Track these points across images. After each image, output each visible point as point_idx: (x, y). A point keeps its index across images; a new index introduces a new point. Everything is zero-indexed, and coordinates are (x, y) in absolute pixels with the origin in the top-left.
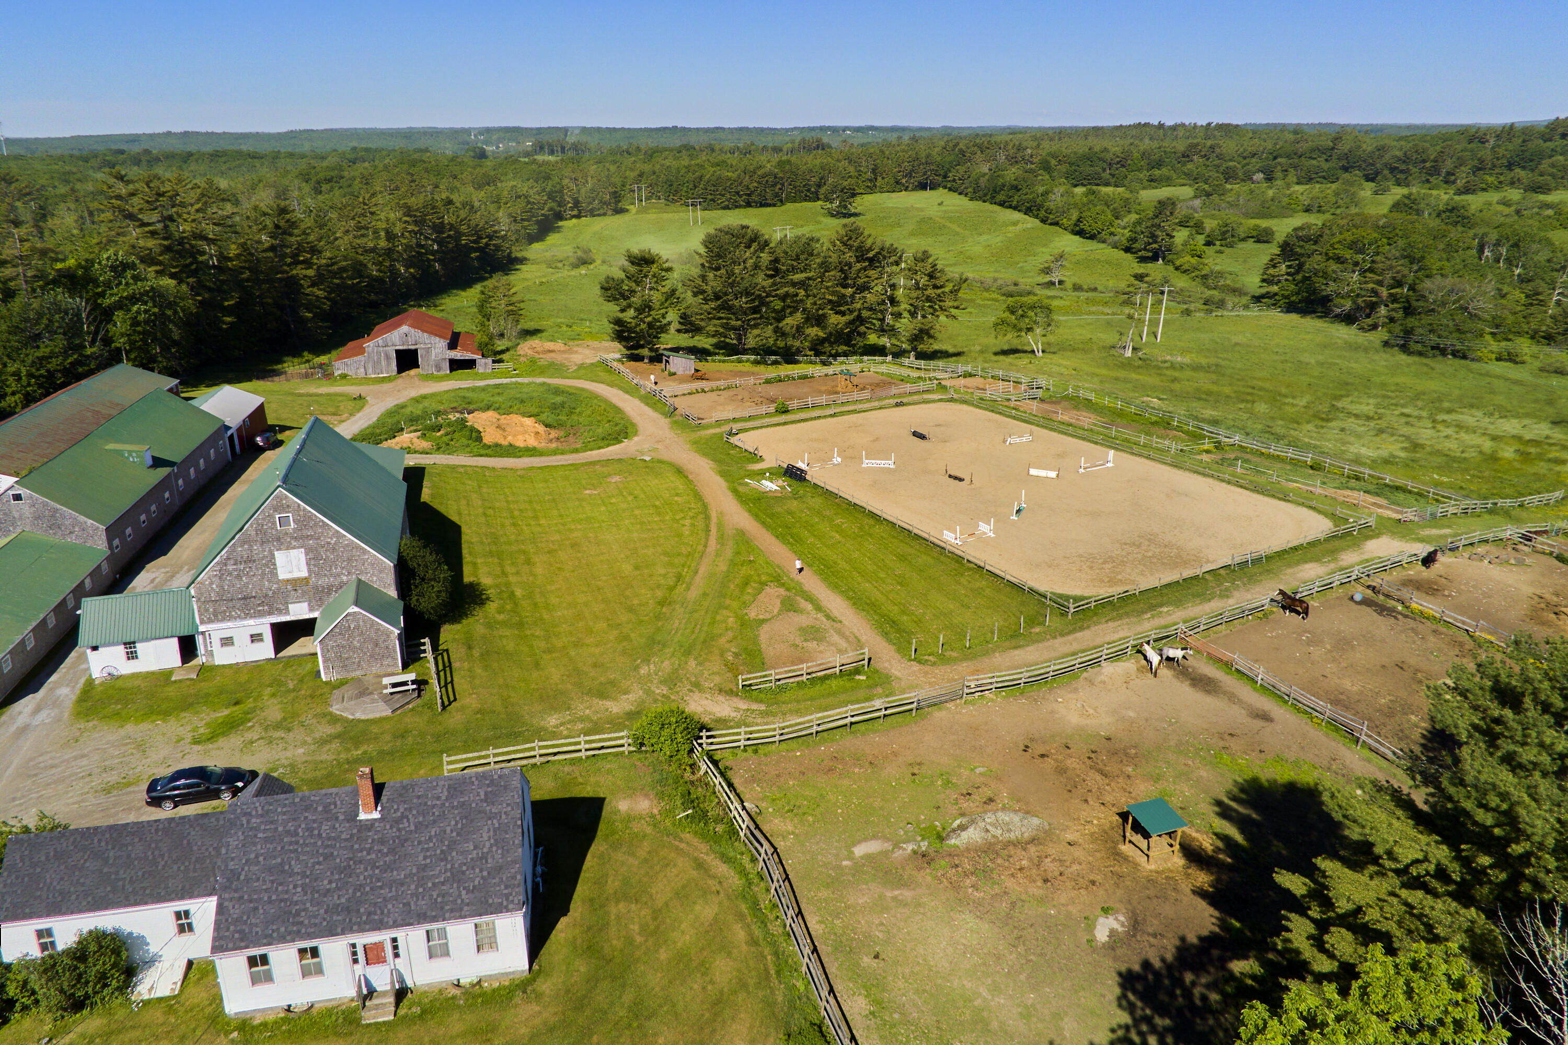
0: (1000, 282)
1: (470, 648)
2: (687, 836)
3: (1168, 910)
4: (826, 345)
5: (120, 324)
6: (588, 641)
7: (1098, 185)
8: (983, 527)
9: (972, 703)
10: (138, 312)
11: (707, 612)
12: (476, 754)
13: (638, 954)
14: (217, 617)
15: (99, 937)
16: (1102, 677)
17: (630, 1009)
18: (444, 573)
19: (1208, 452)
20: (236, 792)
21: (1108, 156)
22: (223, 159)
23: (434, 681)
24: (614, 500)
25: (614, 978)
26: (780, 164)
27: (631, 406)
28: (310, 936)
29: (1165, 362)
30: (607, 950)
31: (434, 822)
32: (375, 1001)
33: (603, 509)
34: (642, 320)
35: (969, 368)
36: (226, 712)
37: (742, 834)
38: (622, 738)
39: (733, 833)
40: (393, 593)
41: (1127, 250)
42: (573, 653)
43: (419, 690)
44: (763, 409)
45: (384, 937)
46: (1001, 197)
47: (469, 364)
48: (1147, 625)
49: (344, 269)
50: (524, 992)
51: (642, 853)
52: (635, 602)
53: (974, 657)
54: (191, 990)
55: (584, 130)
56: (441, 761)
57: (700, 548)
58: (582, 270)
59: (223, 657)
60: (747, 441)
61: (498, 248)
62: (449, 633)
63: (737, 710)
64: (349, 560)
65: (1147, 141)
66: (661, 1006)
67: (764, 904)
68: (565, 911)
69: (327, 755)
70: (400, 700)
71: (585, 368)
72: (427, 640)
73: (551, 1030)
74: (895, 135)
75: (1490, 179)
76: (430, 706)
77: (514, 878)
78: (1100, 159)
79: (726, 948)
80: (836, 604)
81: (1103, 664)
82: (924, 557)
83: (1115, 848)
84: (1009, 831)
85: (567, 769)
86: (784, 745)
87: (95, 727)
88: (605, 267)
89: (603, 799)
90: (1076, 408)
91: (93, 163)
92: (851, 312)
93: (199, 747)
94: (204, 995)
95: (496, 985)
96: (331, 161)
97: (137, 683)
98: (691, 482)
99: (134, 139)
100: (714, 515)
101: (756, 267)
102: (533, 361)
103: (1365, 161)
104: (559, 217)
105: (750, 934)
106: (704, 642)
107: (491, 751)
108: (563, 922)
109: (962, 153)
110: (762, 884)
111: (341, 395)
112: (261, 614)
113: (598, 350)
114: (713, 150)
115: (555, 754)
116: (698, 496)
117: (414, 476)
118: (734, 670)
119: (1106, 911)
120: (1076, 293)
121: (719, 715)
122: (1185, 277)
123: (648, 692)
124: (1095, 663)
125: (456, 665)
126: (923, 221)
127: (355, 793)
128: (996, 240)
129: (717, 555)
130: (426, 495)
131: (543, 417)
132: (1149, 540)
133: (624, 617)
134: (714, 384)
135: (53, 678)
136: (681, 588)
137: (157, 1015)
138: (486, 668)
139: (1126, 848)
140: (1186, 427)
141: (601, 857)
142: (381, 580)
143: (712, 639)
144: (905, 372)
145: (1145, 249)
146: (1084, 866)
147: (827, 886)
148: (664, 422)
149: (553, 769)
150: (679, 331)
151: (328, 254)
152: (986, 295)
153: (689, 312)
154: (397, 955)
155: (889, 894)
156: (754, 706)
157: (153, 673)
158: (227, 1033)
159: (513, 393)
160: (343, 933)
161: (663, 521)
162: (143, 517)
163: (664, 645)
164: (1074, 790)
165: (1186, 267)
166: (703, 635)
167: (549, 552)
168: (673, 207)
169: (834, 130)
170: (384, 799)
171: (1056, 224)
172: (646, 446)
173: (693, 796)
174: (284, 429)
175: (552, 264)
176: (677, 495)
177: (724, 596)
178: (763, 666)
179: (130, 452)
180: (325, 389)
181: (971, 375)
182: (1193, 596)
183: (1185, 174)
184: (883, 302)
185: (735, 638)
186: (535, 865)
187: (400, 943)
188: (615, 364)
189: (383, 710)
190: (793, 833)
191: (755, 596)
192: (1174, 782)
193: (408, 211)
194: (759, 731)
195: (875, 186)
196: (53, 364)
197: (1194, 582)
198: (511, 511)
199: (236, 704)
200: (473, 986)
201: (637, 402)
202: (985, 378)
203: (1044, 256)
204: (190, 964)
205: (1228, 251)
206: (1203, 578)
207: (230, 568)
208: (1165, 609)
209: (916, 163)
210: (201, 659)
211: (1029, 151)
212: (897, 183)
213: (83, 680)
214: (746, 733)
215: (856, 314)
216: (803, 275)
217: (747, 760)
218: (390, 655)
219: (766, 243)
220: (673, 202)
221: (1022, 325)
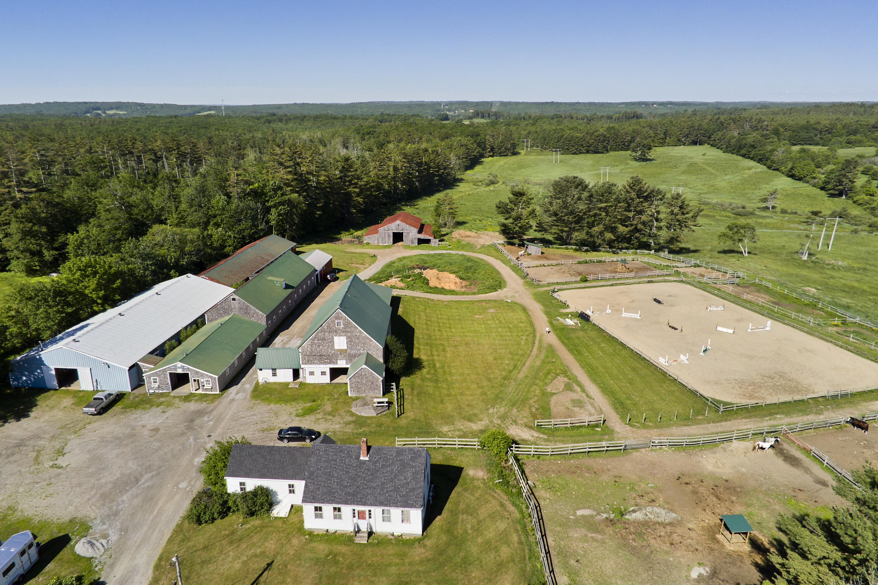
0: (734, 205)
1: (413, 389)
2: (498, 491)
3: (734, 570)
4: (616, 242)
5: (273, 216)
6: (468, 393)
7: (810, 144)
8: (683, 358)
9: (655, 451)
10: (281, 210)
11: (526, 385)
12: (410, 439)
13: (468, 537)
14: (309, 362)
15: (261, 488)
16: (731, 448)
17: (462, 559)
18: (405, 354)
19: (836, 326)
20: (312, 440)
21: (820, 127)
22: (320, 119)
23: (395, 403)
24: (489, 322)
25: (457, 545)
26: (609, 129)
27: (505, 271)
28: (338, 503)
29: (829, 264)
30: (456, 533)
31: (390, 465)
32: (360, 534)
33: (483, 326)
34: (516, 225)
35: (698, 262)
36: (309, 404)
37: (524, 495)
38: (475, 442)
39: (520, 493)
40: (381, 360)
41: (822, 189)
42: (459, 398)
43: (389, 406)
44: (574, 279)
45: (366, 508)
46: (743, 151)
47: (428, 241)
48: (765, 424)
49: (372, 187)
50: (419, 543)
51: (477, 495)
52: (492, 376)
53: (661, 427)
54: (292, 516)
55: (503, 104)
56: (395, 441)
57: (528, 352)
58: (492, 188)
59: (310, 380)
60: (562, 296)
61: (448, 174)
62: (404, 381)
63: (533, 436)
64: (364, 344)
65: (851, 115)
66: (475, 561)
67: (529, 528)
68: (440, 514)
69: (349, 429)
70: (380, 410)
71: (485, 247)
72: (394, 384)
73: (428, 560)
74: (684, 108)
76: (393, 414)
77: (419, 494)
78: (814, 129)
79: (508, 543)
80: (593, 389)
81: (734, 441)
82: (646, 370)
83: (714, 536)
84: (658, 517)
85: (449, 452)
86: (553, 457)
87: (259, 403)
88: (504, 186)
89: (463, 468)
90: (758, 291)
91: (262, 121)
92: (632, 225)
93: (298, 418)
94: (296, 519)
95: (408, 538)
96: (370, 122)
97: (275, 386)
98: (529, 316)
99: (279, 107)
100: (538, 335)
101: (579, 199)
102: (459, 242)
104: (482, 156)
105: (520, 539)
106: (522, 401)
107: (416, 439)
108: (438, 518)
109: (722, 124)
110: (529, 519)
111: (366, 254)
112: (326, 363)
113: (492, 237)
114: (572, 118)
115: (445, 444)
116: (532, 324)
117: (396, 301)
118: (534, 416)
119: (700, 564)
120: (783, 215)
121: (523, 437)
122: (859, 208)
123: (491, 422)
124: (730, 440)
125: (406, 397)
126: (691, 165)
127: (360, 448)
128: (736, 178)
129: (536, 357)
130: (400, 312)
131: (460, 274)
132: (780, 376)
133: (485, 383)
134: (550, 262)
135: (244, 380)
136: (516, 371)
137: (280, 523)
138: (419, 400)
139: (719, 537)
140: (826, 309)
141: (458, 493)
142: (377, 354)
143: (527, 400)
144: (658, 262)
145: (833, 189)
146: (694, 541)
147: (561, 526)
148: (521, 281)
149: (443, 451)
150: (535, 231)
151: (365, 180)
152: (723, 213)
153: (542, 221)
154: (370, 517)
155: (590, 535)
156: (542, 436)
157: (282, 383)
158: (304, 535)
159: (447, 259)
160: (351, 504)
161: (512, 336)
162: (280, 311)
163: (503, 400)
164: (699, 503)
165: (861, 201)
166: (522, 397)
167: (455, 346)
168: (545, 152)
169: (646, 104)
170: (371, 452)
171: (777, 170)
172: (509, 294)
173: (504, 474)
174: (340, 271)
175: (476, 183)
176: (521, 322)
177: (536, 379)
178: (550, 417)
179: (277, 282)
180: (358, 249)
181: (698, 266)
182: (799, 411)
183: (873, 139)
184: (652, 221)
185: (538, 400)
186: (429, 492)
187: (372, 513)
188: (500, 247)
189: (373, 413)
190: (549, 499)
191: (552, 380)
192: (758, 509)
193: (405, 156)
194: (542, 448)
195: (665, 142)
196: (246, 233)
197: (801, 403)
198: (438, 323)
199: (314, 401)
200: (399, 536)
201: (508, 269)
202: (707, 268)
203: (765, 190)
204: (292, 506)
206: (807, 401)
207: (316, 342)
208: (779, 416)
209: (692, 129)
210: (300, 380)
211: (766, 123)
212: (679, 140)
213: (255, 382)
214: (535, 448)
215: (634, 227)
216: (606, 204)
217: (533, 461)
218: (377, 388)
219: (586, 186)
220: (546, 149)
221: (736, 237)
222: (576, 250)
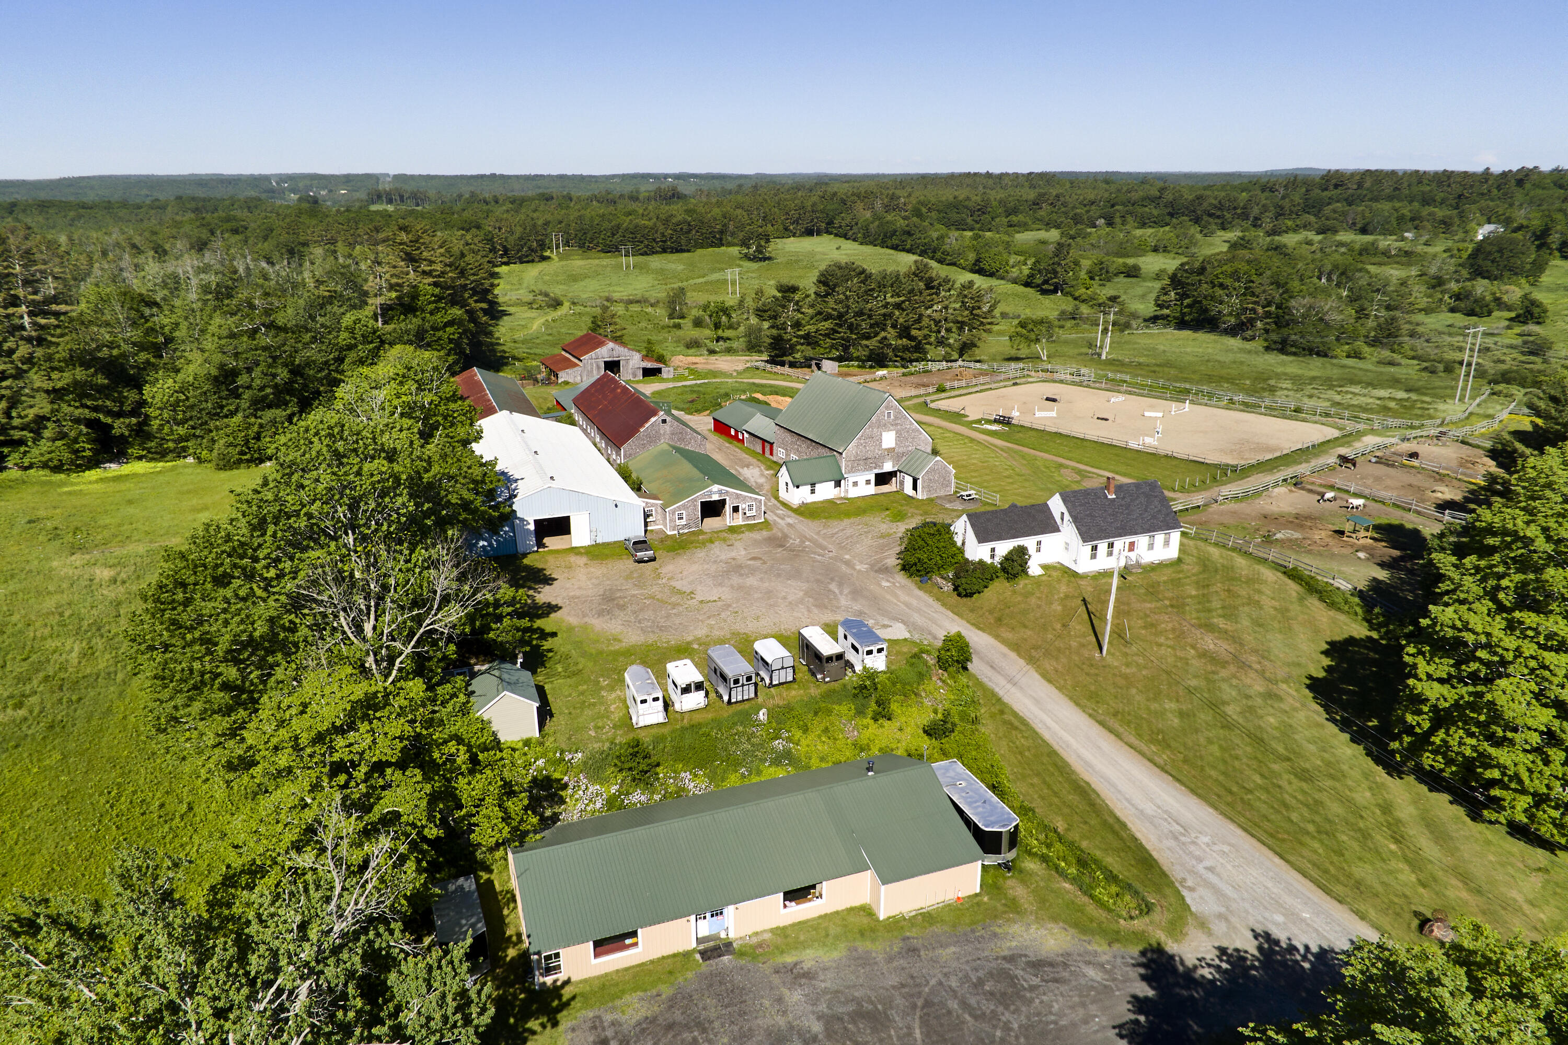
8: (1149, 440)
9: (1222, 505)
14: (852, 469)
16: (1274, 494)
21: (970, 204)
28: (1114, 537)
31: (1136, 499)
41: (1027, 284)
45: (1136, 538)
46: (895, 241)
47: (657, 371)
57: (998, 454)
59: (854, 492)
64: (914, 438)
71: (744, 372)
75: (1289, 223)
78: (964, 206)
81: (1271, 489)
94: (1056, 573)
95: (1168, 563)
97: (820, 505)
98: (940, 427)
100: (981, 441)
103: (1187, 208)
112: (871, 469)
124: (1268, 488)
129: (1012, 457)
145: (1045, 284)
154: (1138, 548)
157: (823, 501)
165: (1083, 297)
168: (592, 255)
171: (954, 264)
183: (1042, 219)
187: (1140, 542)
188: (770, 369)
200: (1159, 563)
204: (1039, 565)
205: (1108, 284)
207: (862, 443)
208: (1282, 468)
209: (803, 211)
210: (842, 495)
211: (902, 200)
212: (786, 229)
220: (589, 249)
221: (1033, 336)
222: (859, 367)
